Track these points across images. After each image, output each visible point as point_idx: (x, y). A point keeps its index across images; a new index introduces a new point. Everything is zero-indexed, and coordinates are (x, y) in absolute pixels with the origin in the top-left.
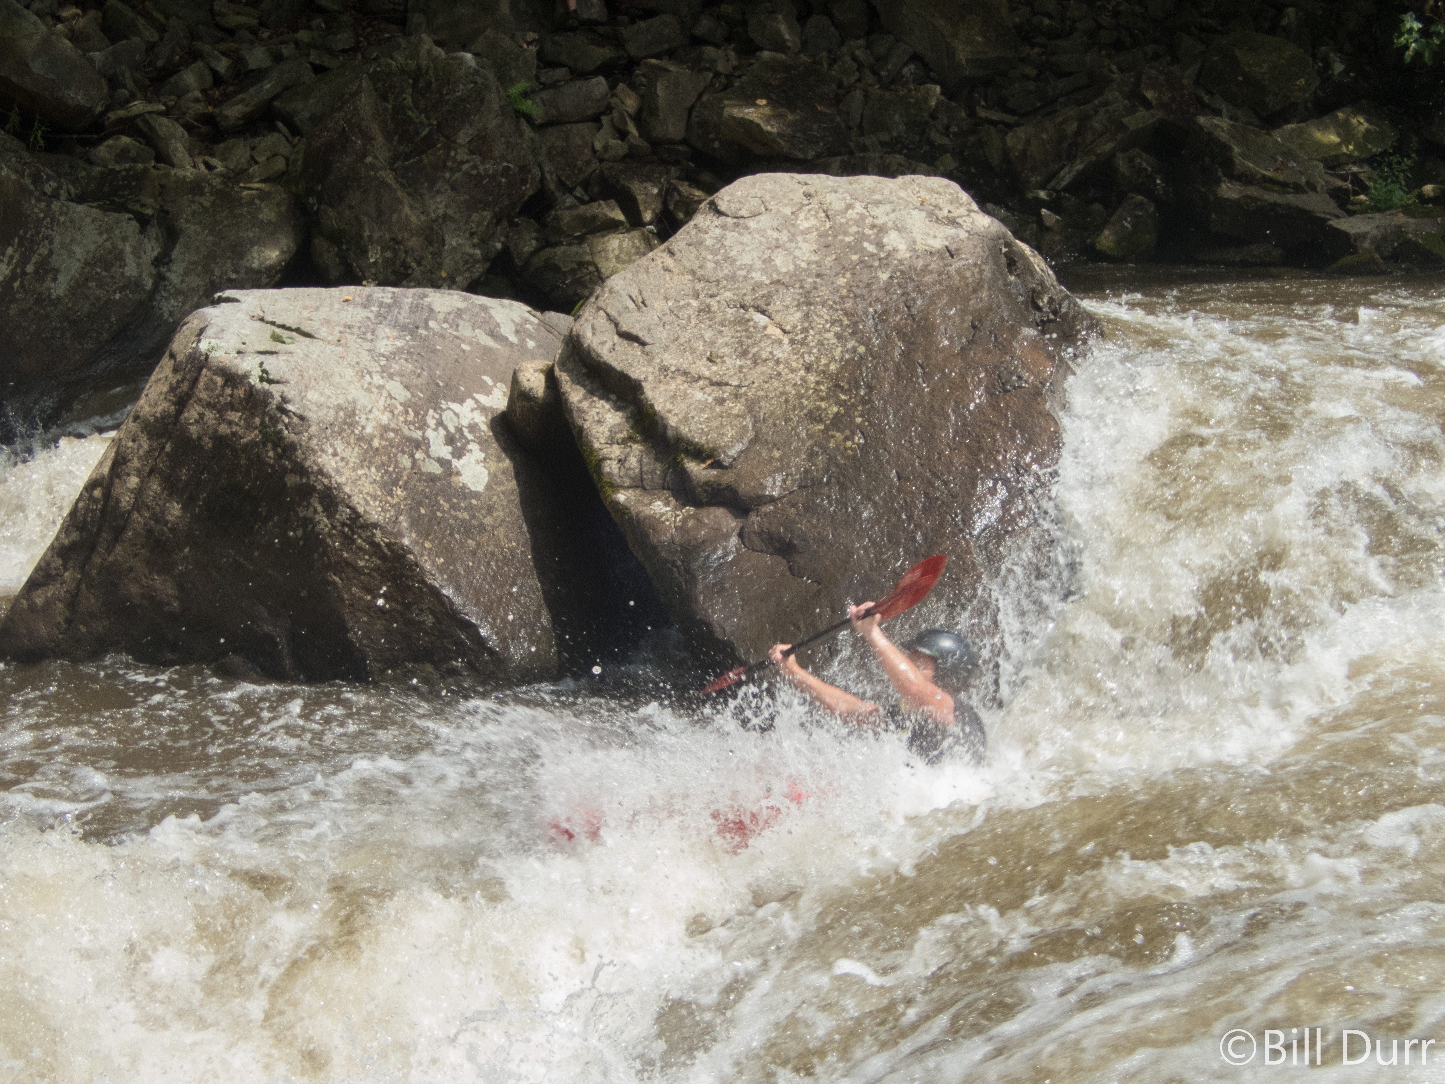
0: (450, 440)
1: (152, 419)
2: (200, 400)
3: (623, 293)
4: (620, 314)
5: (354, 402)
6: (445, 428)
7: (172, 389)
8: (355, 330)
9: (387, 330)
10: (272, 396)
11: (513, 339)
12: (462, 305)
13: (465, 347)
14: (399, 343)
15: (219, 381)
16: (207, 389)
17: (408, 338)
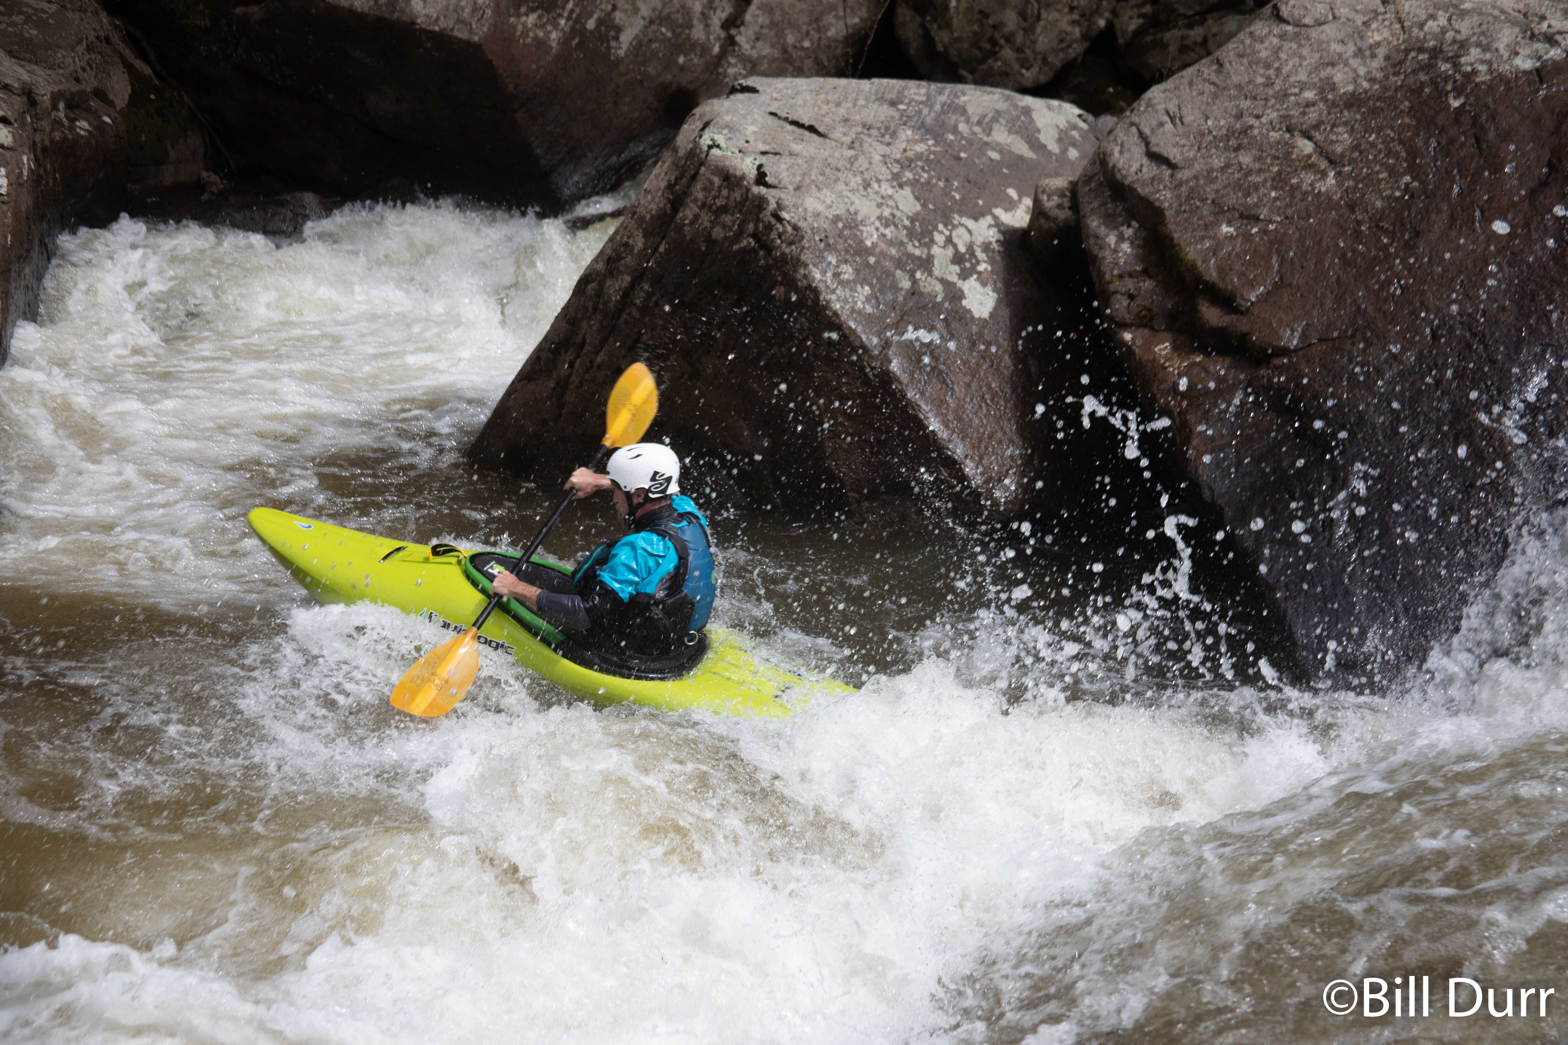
0: (958, 259)
1: (648, 217)
2: (696, 200)
3: (1161, 107)
4: (1153, 131)
5: (856, 213)
6: (955, 246)
7: (670, 187)
8: (874, 132)
9: (909, 132)
10: (768, 203)
11: (1053, 147)
12: (1002, 106)
13: (995, 155)
14: (920, 148)
15: (717, 181)
16: (704, 189)
17: (931, 142)
